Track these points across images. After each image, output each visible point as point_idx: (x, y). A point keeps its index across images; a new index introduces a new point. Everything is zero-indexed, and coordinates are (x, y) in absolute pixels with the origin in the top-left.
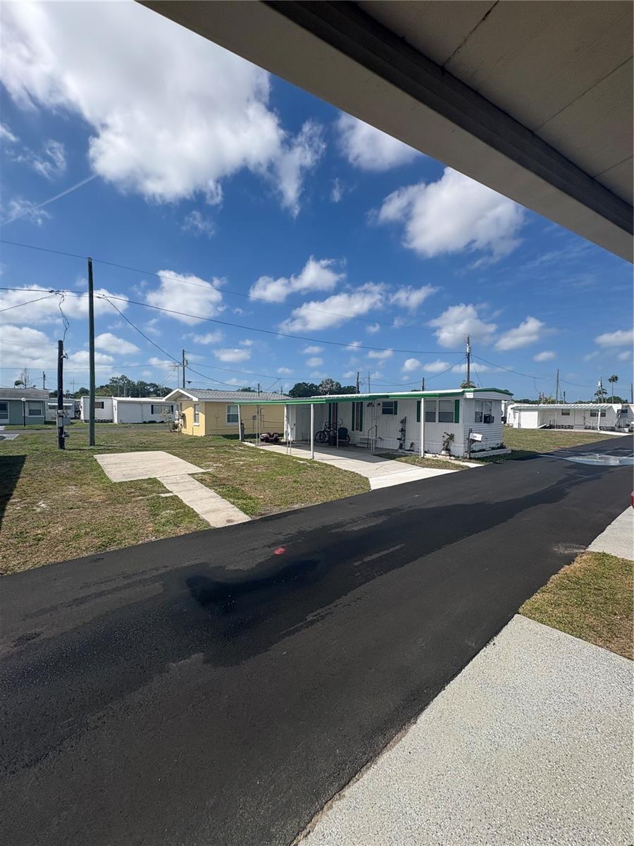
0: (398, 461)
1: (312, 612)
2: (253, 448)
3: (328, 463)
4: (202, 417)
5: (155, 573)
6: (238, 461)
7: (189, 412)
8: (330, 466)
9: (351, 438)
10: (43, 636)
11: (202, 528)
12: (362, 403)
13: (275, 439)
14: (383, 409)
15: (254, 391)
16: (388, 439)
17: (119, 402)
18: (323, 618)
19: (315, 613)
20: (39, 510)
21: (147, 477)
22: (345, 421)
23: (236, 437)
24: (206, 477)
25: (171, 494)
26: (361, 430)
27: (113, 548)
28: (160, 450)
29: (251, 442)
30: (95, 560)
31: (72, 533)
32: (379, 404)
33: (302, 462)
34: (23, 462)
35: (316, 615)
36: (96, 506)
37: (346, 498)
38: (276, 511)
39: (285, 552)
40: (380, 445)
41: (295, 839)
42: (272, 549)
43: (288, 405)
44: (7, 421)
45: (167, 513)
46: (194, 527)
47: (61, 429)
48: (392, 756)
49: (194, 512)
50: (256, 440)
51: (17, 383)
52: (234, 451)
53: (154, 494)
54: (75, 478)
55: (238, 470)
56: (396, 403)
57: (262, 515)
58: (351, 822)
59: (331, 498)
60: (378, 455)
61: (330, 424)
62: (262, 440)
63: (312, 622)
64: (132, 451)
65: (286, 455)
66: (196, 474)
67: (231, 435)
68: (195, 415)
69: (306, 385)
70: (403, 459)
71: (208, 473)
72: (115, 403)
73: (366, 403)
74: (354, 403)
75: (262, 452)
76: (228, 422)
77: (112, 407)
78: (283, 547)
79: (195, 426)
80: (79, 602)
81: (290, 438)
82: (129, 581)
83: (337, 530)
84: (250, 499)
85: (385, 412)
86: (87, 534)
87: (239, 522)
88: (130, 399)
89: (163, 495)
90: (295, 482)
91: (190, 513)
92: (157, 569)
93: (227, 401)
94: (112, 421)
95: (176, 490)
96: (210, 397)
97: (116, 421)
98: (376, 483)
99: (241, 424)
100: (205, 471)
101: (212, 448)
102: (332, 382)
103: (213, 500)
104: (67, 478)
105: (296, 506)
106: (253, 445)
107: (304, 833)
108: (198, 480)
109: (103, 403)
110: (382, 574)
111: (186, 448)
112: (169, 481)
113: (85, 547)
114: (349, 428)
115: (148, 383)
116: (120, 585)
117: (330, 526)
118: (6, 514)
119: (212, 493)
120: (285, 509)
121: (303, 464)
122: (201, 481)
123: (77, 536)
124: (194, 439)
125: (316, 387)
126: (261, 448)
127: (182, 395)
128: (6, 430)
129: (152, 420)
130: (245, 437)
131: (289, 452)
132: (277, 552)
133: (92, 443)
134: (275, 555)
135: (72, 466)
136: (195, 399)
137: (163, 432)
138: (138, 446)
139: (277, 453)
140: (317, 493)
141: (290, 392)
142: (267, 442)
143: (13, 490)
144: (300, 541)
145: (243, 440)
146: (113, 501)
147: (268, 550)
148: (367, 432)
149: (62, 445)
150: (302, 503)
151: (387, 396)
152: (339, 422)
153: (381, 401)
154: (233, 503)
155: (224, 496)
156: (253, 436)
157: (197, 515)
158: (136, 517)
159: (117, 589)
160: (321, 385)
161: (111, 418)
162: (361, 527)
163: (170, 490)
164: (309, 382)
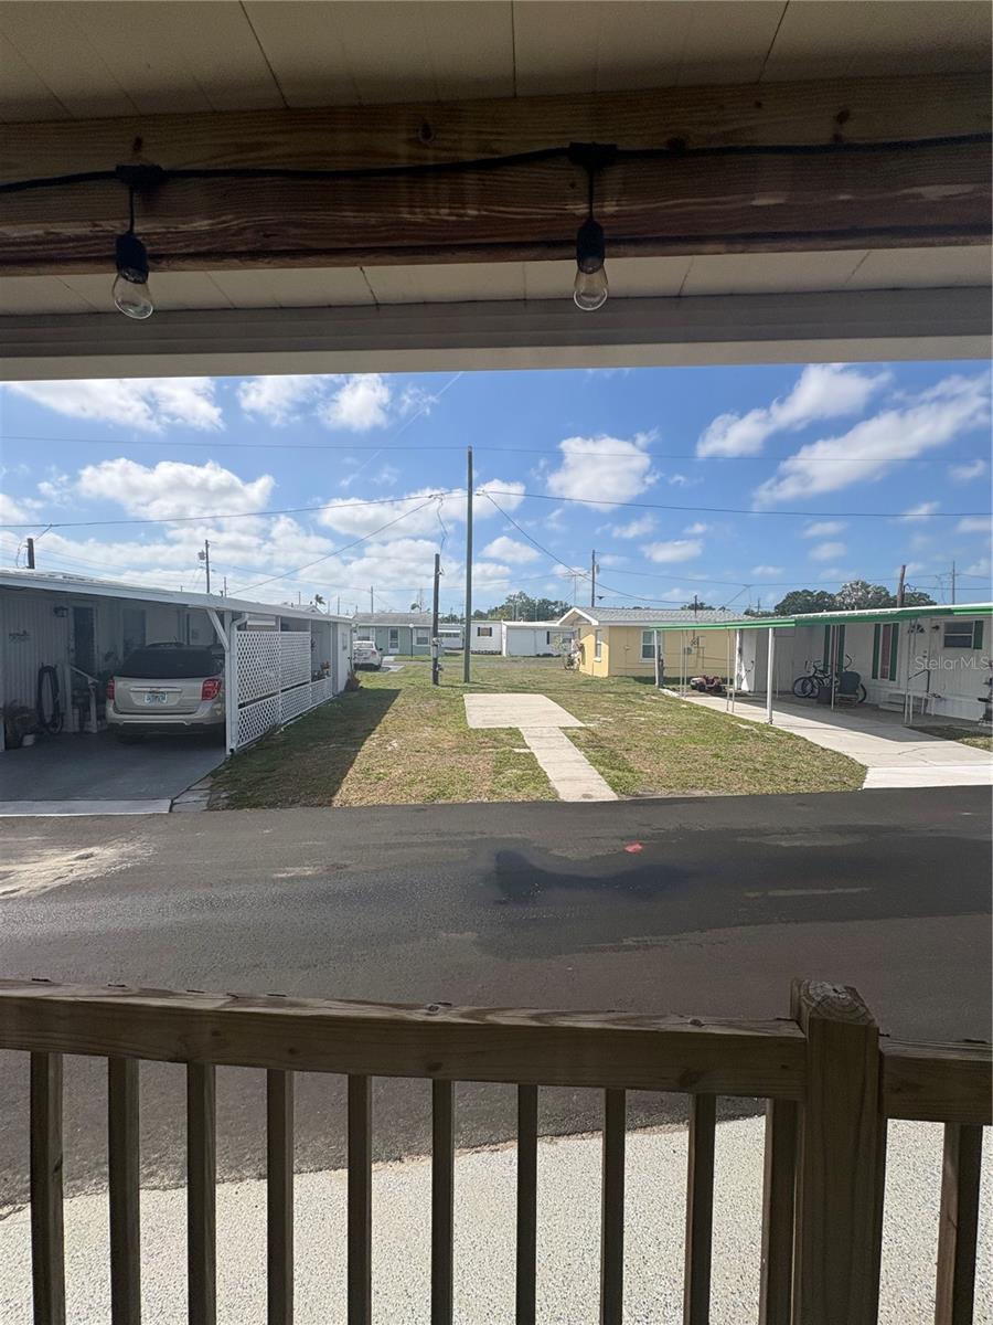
0: (967, 743)
1: (637, 936)
2: (674, 699)
3: (796, 732)
4: (605, 648)
5: (469, 837)
6: (640, 716)
7: (589, 641)
8: (798, 738)
9: (870, 693)
10: (350, 869)
11: (547, 798)
12: (896, 626)
13: (715, 688)
14: (946, 638)
15: (710, 608)
16: (952, 698)
17: (509, 628)
18: (647, 947)
19: (640, 939)
20: (390, 749)
21: (507, 726)
22: (859, 658)
23: (651, 680)
24: (582, 734)
25: (527, 751)
26: (893, 679)
27: (442, 801)
28: (542, 693)
29: (674, 690)
30: (418, 809)
31: (408, 778)
32: (937, 628)
33: (745, 727)
34: (395, 697)
35: (638, 942)
36: (442, 753)
37: (799, 795)
38: (662, 794)
39: (641, 851)
40: (933, 709)
41: (480, 1146)
42: (624, 843)
43: (741, 630)
44: (397, 651)
45: (512, 773)
46: (536, 796)
47: (435, 660)
48: (646, 1141)
49: (546, 776)
50: (680, 686)
51: (413, 607)
52: (641, 701)
53: (508, 748)
54: (434, 720)
55: (634, 729)
56: (980, 624)
57: (637, 796)
58: (548, 1170)
59: (769, 789)
60: (922, 730)
61: (825, 665)
62: (694, 688)
63: (628, 948)
64: (508, 692)
65: (726, 714)
66: (571, 728)
67: (647, 678)
68: (596, 645)
69: (810, 594)
70: (980, 741)
71: (586, 729)
72: (504, 628)
73: (904, 626)
74: (877, 626)
75: (685, 706)
76: (644, 656)
77: (501, 635)
78: (641, 844)
79: (596, 663)
80: (388, 846)
81: (745, 687)
82: (441, 839)
83: (749, 839)
84: (630, 771)
85: (950, 643)
86: (422, 781)
87: (600, 800)
88: (522, 623)
89: (517, 750)
90: (716, 756)
91: (540, 777)
92: (473, 833)
93: (642, 624)
94: (500, 653)
95: (534, 746)
96: (619, 619)
97: (504, 653)
98: (878, 778)
99: (659, 660)
100: (583, 725)
101: (612, 695)
102: (865, 586)
103: (577, 765)
104: (428, 719)
105: (698, 793)
106: (675, 694)
107: (493, 1147)
108: (569, 737)
109: (491, 629)
110: (789, 922)
111: (573, 692)
112: (532, 734)
113: (414, 796)
114: (865, 672)
115: (553, 601)
116: (430, 841)
117: (739, 830)
118: (363, 748)
119: (580, 755)
120: (677, 793)
121: (747, 730)
122: (573, 738)
123: (412, 783)
124: (591, 682)
125: (830, 596)
126: (687, 699)
127: (580, 618)
128: (396, 660)
129: (548, 652)
130: (667, 682)
131: (730, 709)
132: (630, 849)
133: (467, 679)
134: (625, 851)
135: (438, 705)
136: (595, 623)
137: (555, 669)
138: (516, 687)
139: (708, 710)
140: (746, 778)
141: (776, 608)
142: (701, 691)
143: (376, 725)
144: (674, 841)
145: (661, 686)
146: (461, 749)
147: (619, 842)
148: (909, 683)
149: (436, 681)
150: (711, 789)
151: (950, 612)
152: (846, 661)
153: (942, 621)
154: (602, 774)
155: (594, 762)
156: (676, 681)
157: (548, 781)
158: (476, 772)
159: (428, 844)
160: (840, 594)
161: (498, 649)
162: (798, 843)
163: (529, 745)
164: (816, 589)
